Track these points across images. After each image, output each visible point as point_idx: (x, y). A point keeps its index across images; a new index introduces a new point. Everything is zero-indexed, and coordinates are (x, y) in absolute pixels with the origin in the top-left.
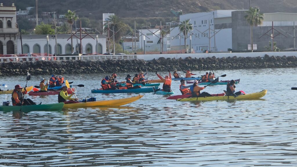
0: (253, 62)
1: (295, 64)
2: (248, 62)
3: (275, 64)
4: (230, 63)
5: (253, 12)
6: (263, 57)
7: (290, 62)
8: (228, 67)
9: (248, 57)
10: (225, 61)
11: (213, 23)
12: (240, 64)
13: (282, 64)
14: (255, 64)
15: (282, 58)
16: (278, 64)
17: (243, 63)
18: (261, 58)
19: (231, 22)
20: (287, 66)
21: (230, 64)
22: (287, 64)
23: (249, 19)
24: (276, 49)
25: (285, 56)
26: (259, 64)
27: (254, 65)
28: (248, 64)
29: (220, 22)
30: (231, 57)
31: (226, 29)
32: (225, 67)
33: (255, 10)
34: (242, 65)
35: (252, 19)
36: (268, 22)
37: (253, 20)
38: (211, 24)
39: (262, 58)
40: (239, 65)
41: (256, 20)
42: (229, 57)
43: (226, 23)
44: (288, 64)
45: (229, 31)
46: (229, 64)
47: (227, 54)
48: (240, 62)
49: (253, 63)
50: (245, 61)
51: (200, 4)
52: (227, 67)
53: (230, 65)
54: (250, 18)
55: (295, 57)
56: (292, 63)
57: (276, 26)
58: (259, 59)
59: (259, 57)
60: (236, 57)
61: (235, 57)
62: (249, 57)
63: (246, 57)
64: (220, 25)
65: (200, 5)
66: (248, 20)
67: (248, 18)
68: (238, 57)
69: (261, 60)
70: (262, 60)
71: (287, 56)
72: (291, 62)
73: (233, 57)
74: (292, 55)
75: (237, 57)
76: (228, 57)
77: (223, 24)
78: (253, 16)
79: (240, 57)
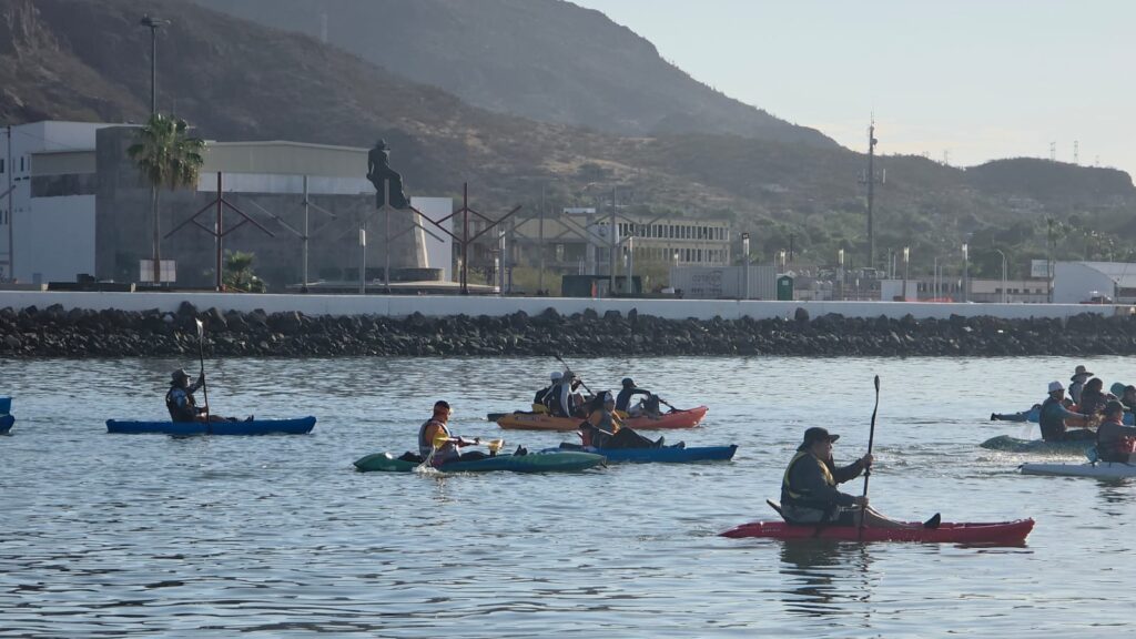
0: (128, 331)
1: (296, 344)
2: (107, 332)
3: (220, 343)
4: (33, 331)
5: (163, 133)
6: (171, 313)
7: (276, 336)
8: (23, 349)
9: (112, 309)
10: (14, 324)
11: (27, 173)
12: (72, 338)
13: (243, 343)
14: (136, 337)
15: (250, 318)
16: (231, 340)
17: (84, 333)
18: (164, 314)
19: (94, 171)
20: (264, 349)
21: (34, 336)
22: (266, 345)
23: (146, 161)
24: (252, 282)
25: (260, 311)
26: (152, 339)
27: (132, 344)
28: (105, 340)
29: (55, 171)
30: (39, 308)
31: (75, 196)
32: (8, 347)
33: (171, 125)
34: (81, 341)
35: (157, 162)
36: (240, 176)
37: (160, 166)
38: (22, 175)
39: (169, 318)
40: (67, 341)
41: (176, 164)
42: (32, 309)
43: (77, 175)
44: (271, 343)
45: (85, 205)
46: (30, 338)
47: (22, 295)
48: (77, 332)
49: (127, 336)
50: (97, 328)
51: (22, 99)
52: (17, 348)
53: (32, 342)
54: (151, 155)
55: (301, 314)
56: (286, 341)
57: (273, 191)
58: (154, 318)
59: (156, 311)
60: (61, 307)
61: (57, 307)
62: (115, 309)
63: (104, 311)
64: (54, 182)
65: (21, 104)
66: (141, 163)
67: (140, 157)
68: (68, 308)
69: (165, 322)
70: (168, 323)
71: (269, 311)
72: (282, 336)
73: (49, 308)
74: (291, 310)
75: (65, 309)
76: (26, 307)
77: (65, 177)
78: (161, 149)
79: (76, 310)
